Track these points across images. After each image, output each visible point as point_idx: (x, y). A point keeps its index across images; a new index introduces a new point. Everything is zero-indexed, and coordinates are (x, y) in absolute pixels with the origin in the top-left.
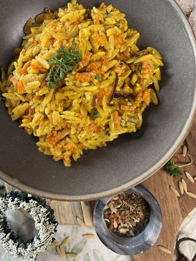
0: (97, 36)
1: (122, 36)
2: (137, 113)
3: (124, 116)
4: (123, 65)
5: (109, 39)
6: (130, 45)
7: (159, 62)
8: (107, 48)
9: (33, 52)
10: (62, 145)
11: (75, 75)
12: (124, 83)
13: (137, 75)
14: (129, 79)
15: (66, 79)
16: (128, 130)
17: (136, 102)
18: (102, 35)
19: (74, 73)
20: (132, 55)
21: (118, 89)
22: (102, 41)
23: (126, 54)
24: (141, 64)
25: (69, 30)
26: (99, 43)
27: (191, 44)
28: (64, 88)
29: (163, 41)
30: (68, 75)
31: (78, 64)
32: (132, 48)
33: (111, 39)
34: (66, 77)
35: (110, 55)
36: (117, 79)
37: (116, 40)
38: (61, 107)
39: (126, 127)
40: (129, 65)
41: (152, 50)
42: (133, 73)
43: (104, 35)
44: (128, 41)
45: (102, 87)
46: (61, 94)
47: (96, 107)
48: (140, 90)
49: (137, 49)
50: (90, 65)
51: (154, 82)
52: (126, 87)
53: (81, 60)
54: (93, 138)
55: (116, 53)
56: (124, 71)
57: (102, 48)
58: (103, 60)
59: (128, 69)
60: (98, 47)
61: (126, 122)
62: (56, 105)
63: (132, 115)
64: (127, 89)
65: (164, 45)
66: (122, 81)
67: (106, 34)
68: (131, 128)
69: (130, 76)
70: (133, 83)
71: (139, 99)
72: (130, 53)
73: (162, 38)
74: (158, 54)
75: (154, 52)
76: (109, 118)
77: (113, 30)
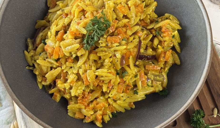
0: (121, 7)
1: (141, 6)
2: (162, 72)
3: (149, 75)
4: (144, 30)
5: (131, 8)
6: (149, 13)
7: (177, 26)
8: (129, 16)
9: (65, 23)
10: (94, 105)
11: (106, 38)
12: (147, 47)
13: (158, 39)
14: (151, 43)
15: (100, 42)
16: (155, 88)
17: (159, 63)
18: (124, 6)
19: (105, 36)
20: (152, 22)
21: (142, 51)
22: (125, 11)
23: (146, 21)
24: (160, 28)
25: (96, 3)
26: (122, 12)
27: (200, 9)
28: (97, 50)
29: (178, 7)
30: (101, 39)
31: (108, 29)
32: (151, 15)
33: (133, 8)
34: (99, 40)
35: (133, 22)
36: (140, 42)
37: (136, 9)
38: (94, 66)
39: (152, 86)
40: (150, 30)
41: (170, 16)
42: (154, 37)
43: (126, 5)
44: (146, 9)
45: (128, 48)
46: (94, 55)
47: (124, 66)
48: (161, 51)
49: (156, 16)
50: (117, 30)
51: (174, 44)
52: (149, 50)
53: (110, 26)
54: (122, 98)
55: (137, 20)
56: (145, 36)
57: (125, 17)
58: (127, 26)
59: (149, 34)
60: (122, 16)
61: (152, 81)
62: (90, 65)
63: (157, 74)
64: (150, 52)
65: (180, 11)
66: (145, 44)
67: (127, 4)
68: (157, 86)
69: (152, 40)
70: (155, 45)
71: (162, 59)
72: (150, 19)
73: (177, 5)
74: (175, 19)
75: (171, 17)
76: (136, 76)
77: (133, 1)
